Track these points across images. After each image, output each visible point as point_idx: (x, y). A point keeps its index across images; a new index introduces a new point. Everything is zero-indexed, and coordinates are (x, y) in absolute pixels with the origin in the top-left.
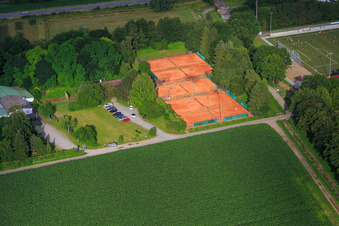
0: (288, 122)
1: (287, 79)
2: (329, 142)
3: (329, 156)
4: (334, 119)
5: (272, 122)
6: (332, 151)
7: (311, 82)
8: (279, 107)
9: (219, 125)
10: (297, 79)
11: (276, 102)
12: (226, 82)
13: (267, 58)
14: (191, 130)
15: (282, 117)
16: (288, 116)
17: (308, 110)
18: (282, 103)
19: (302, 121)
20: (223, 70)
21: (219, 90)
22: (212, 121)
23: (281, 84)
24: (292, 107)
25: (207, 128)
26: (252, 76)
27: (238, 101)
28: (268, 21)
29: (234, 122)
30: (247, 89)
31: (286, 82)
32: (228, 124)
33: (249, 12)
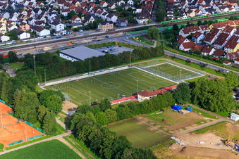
0: (70, 137)
1: (63, 111)
2: (102, 145)
3: (103, 153)
4: (102, 130)
5: (60, 138)
6: (106, 150)
7: (82, 110)
8: (63, 129)
9: (25, 144)
10: (70, 110)
11: (60, 126)
12: (25, 115)
13: (49, 98)
14: (7, 149)
15: (66, 134)
16: (69, 133)
17: (84, 127)
18: (63, 126)
19: (81, 135)
20: (22, 108)
21: (20, 122)
22: (21, 141)
23: (60, 114)
24: (72, 127)
25: (18, 146)
26: (42, 109)
27: (34, 127)
28: (43, 75)
29: (35, 141)
30: (40, 118)
31: (63, 113)
32: (31, 142)
33: (30, 70)
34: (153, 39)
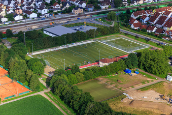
0: (50, 93)
1: (45, 73)
2: (72, 99)
3: (73, 105)
4: (72, 88)
5: (42, 93)
6: (75, 103)
7: (59, 73)
8: (44, 87)
9: (17, 98)
10: (50, 73)
11: (42, 84)
12: (17, 77)
13: (35, 64)
14: (3, 101)
15: (46, 91)
16: (49, 90)
17: (59, 86)
18: (45, 84)
19: (57, 91)
20: (15, 71)
21: (13, 81)
22: (13, 96)
23: (42, 76)
24: (51, 85)
25: (11, 99)
26: (29, 72)
27: (23, 85)
28: (31, 47)
29: (24, 95)
30: (27, 79)
31: (45, 75)
32: (21, 96)
33: (21, 43)
34: (111, 20)
